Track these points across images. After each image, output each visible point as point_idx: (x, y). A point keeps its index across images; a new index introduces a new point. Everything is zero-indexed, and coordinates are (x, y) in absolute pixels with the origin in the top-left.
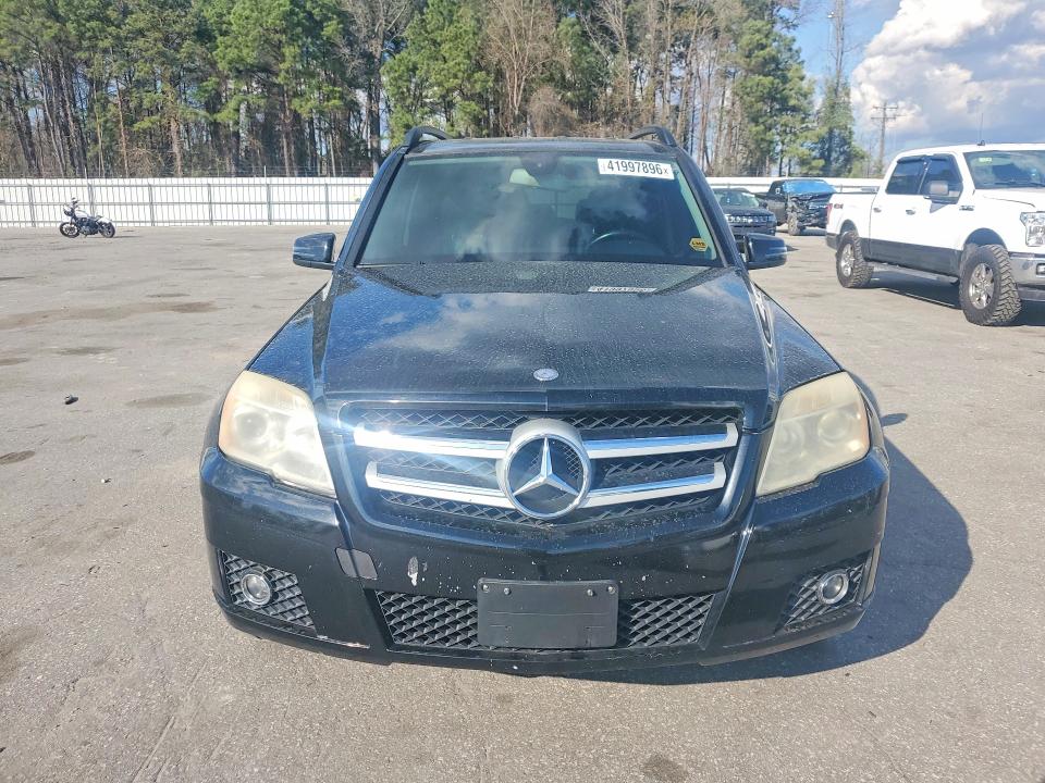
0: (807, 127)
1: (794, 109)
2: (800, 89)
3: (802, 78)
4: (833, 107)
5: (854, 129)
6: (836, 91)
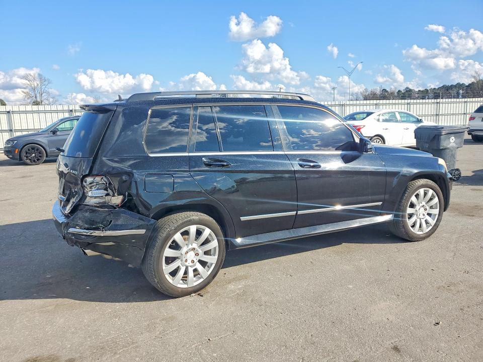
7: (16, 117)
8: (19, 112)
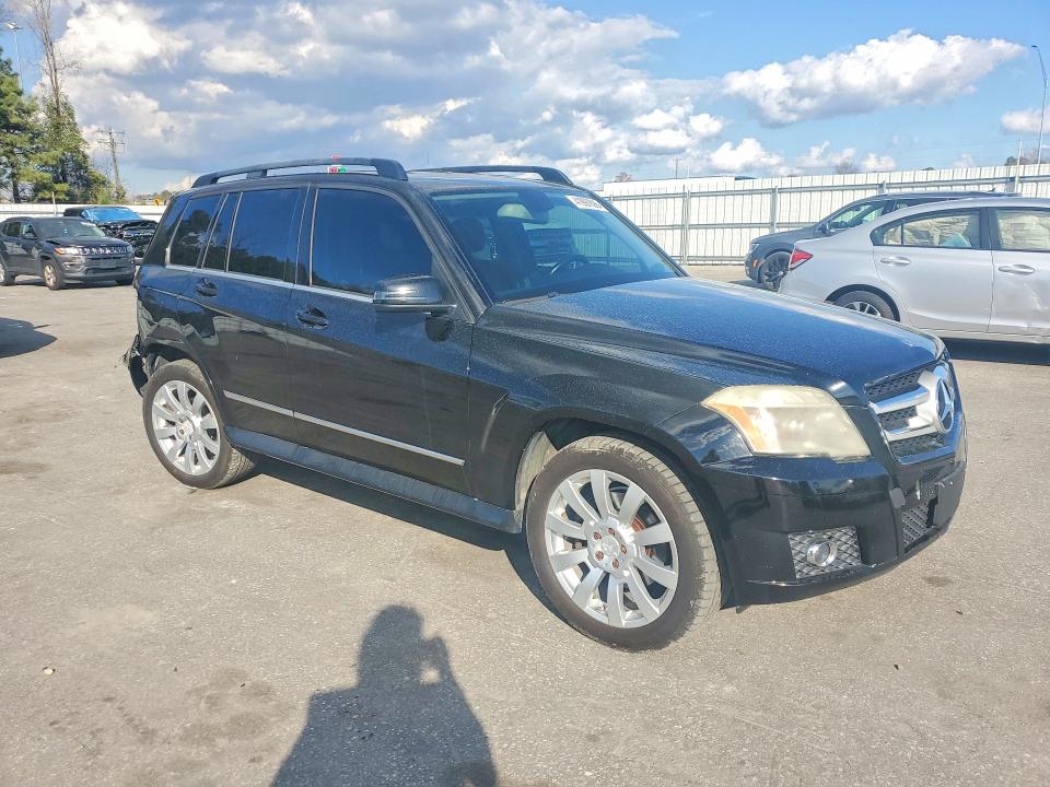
0: (38, 147)
1: (17, 127)
2: (20, 104)
3: (20, 93)
4: (57, 127)
5: (87, 152)
6: (57, 110)
7: (783, 199)
8: (791, 190)
